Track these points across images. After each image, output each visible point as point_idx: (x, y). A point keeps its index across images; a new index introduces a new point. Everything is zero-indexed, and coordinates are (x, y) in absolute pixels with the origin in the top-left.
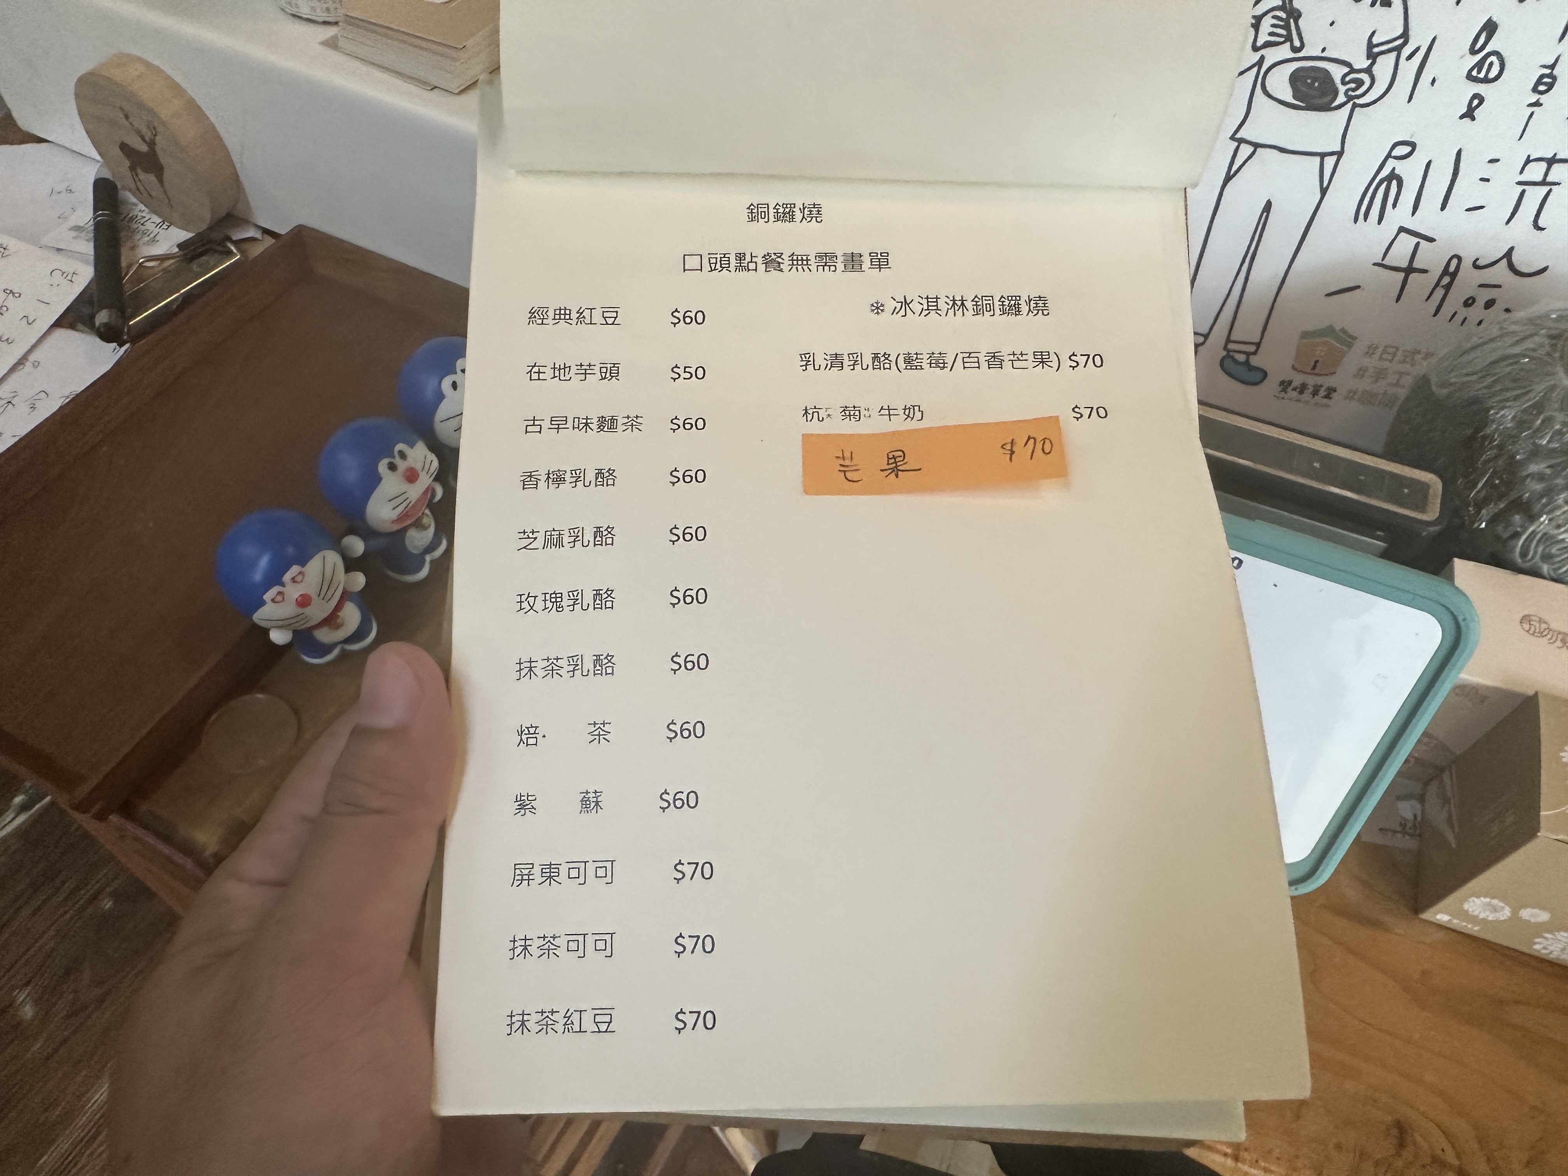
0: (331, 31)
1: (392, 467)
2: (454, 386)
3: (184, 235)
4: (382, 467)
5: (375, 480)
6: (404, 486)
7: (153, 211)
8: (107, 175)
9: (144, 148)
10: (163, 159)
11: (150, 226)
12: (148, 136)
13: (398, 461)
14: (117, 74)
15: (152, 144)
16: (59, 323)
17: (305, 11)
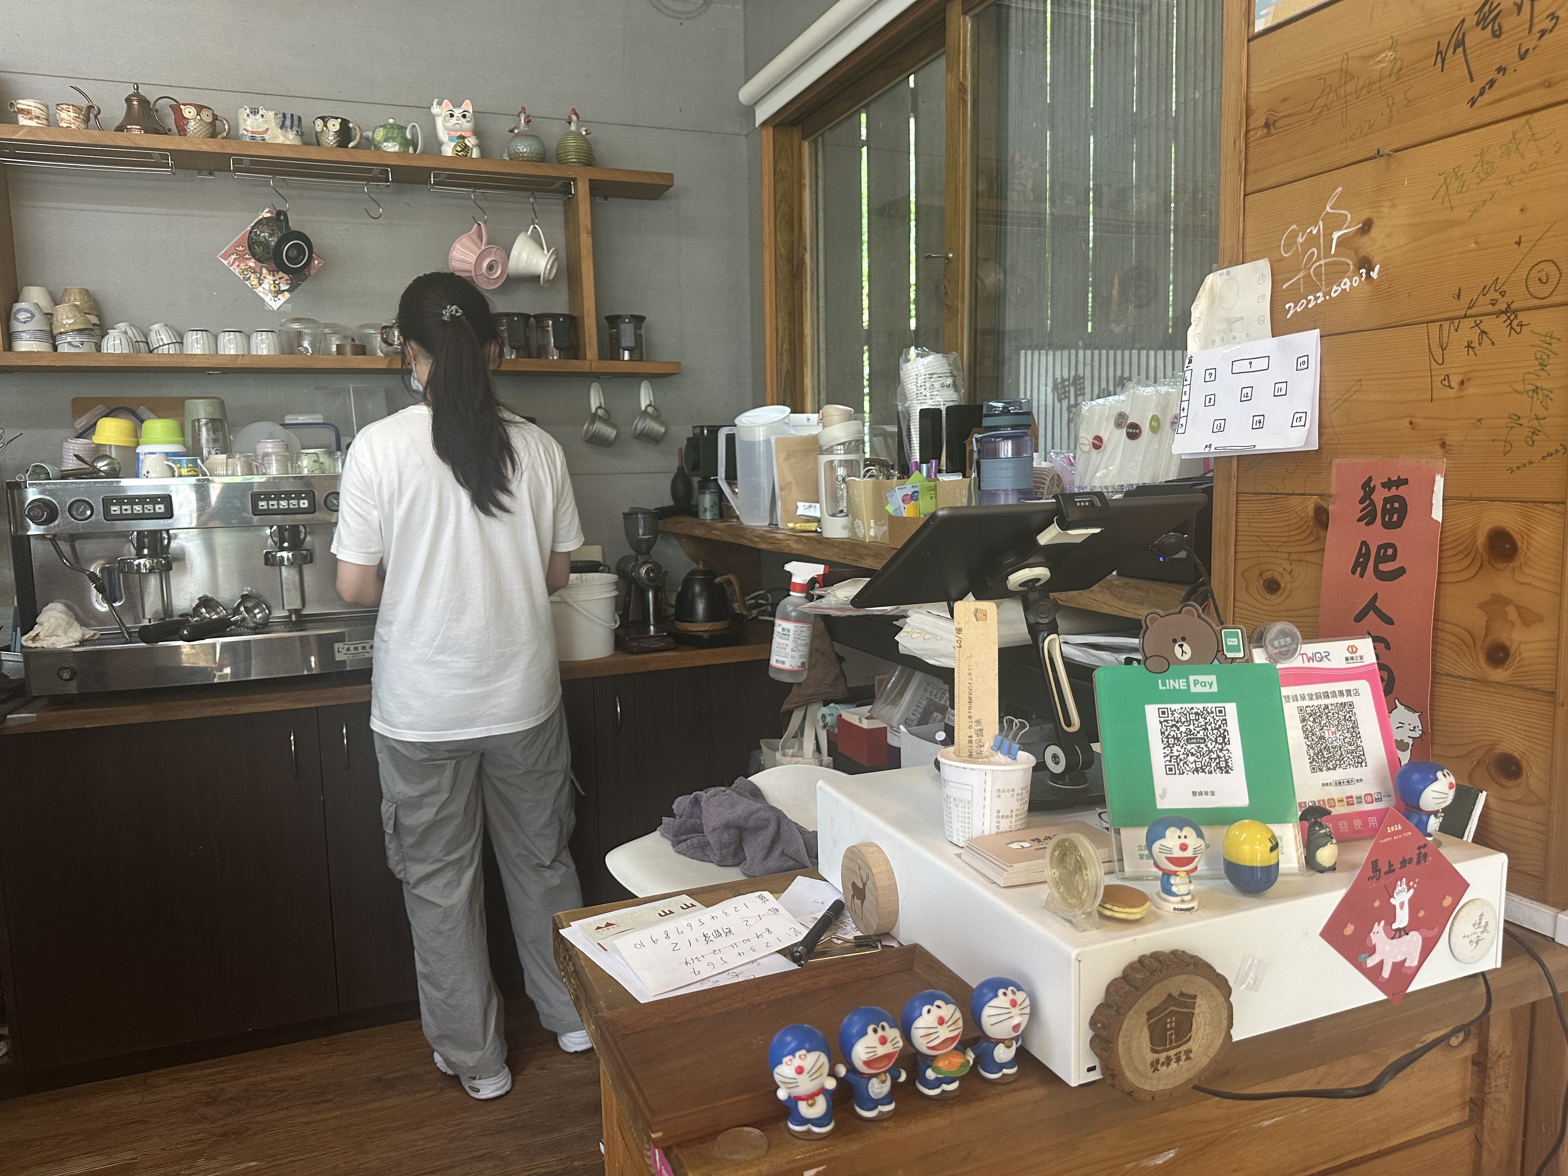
0: (959, 851)
1: (875, 1031)
2: (929, 1011)
3: (859, 934)
4: (870, 1029)
5: (864, 1033)
6: (877, 1044)
7: (854, 922)
8: (843, 900)
9: (861, 886)
10: (867, 893)
11: (849, 928)
12: (865, 879)
13: (879, 1029)
14: (864, 850)
15: (865, 885)
16: (779, 952)
17: (955, 840)
